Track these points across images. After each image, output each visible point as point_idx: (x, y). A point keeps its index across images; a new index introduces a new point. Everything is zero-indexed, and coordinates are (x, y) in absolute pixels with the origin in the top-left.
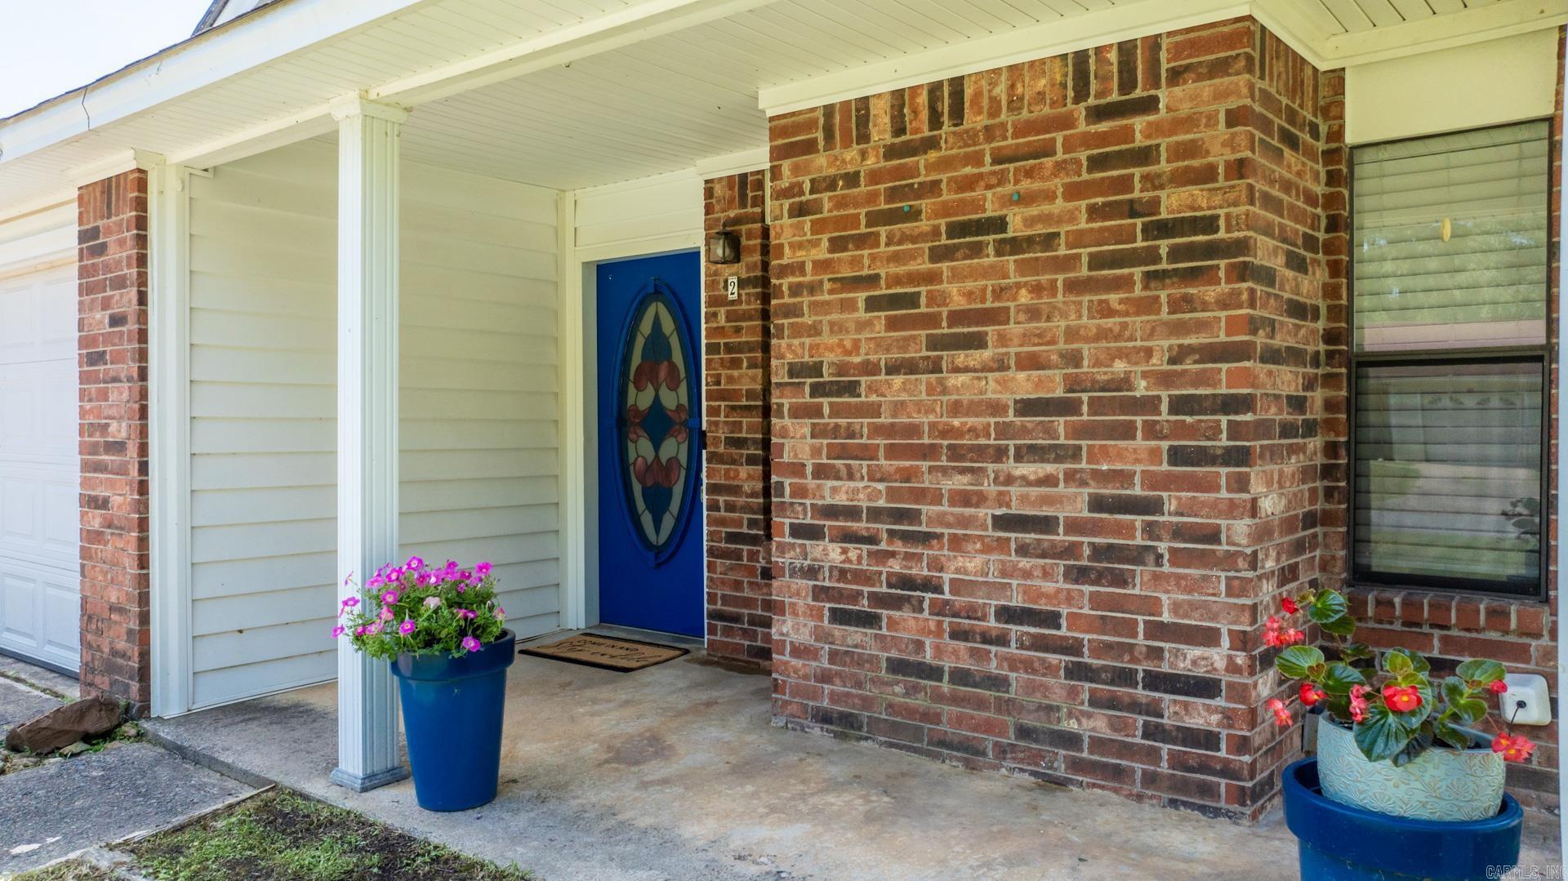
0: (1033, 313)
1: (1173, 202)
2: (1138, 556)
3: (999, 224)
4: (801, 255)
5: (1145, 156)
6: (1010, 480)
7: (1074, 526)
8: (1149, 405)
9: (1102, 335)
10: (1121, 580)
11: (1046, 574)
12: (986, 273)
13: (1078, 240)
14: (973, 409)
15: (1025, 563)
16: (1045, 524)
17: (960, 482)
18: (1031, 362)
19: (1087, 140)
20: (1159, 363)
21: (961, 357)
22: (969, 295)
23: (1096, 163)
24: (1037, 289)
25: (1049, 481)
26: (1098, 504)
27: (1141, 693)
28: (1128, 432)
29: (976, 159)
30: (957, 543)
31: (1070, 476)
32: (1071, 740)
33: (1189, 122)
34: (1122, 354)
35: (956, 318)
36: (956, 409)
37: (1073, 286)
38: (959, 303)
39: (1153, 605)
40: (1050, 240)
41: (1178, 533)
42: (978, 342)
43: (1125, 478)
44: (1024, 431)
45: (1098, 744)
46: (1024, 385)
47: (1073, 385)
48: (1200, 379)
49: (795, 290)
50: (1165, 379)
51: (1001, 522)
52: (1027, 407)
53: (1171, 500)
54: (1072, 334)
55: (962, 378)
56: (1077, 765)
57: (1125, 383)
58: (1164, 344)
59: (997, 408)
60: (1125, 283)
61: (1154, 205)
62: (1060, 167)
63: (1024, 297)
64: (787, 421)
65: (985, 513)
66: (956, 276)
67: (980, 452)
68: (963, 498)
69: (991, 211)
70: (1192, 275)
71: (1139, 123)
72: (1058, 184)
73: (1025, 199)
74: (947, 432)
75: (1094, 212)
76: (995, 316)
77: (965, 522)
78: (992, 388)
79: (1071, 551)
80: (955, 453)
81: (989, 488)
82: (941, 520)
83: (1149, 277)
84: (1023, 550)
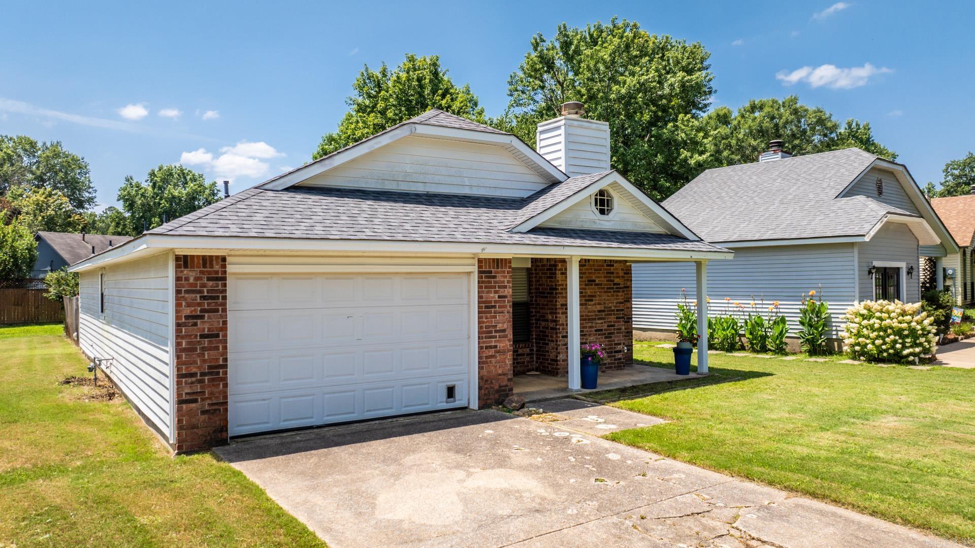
0: (600, 296)
1: (617, 280)
2: (613, 333)
3: (595, 281)
4: (563, 282)
5: (613, 273)
6: (597, 323)
7: (606, 330)
8: (613, 310)
9: (608, 300)
10: (611, 337)
11: (602, 338)
12: (593, 289)
13: (605, 285)
14: (591, 312)
15: (599, 337)
16: (601, 330)
17: (590, 324)
18: (600, 304)
19: (607, 269)
20: (615, 304)
21: (590, 303)
22: (591, 292)
23: (607, 273)
24: (600, 292)
25: (602, 323)
26: (608, 326)
27: (613, 354)
28: (611, 315)
29: (591, 269)
30: (590, 335)
31: (605, 322)
32: (605, 364)
33: (617, 269)
34: (611, 303)
35: (589, 296)
36: (589, 312)
37: (605, 292)
38: (589, 294)
39: (614, 340)
40: (601, 284)
41: (618, 329)
42: (592, 300)
43: (611, 322)
44: (598, 315)
45: (609, 364)
46: (599, 308)
47: (605, 307)
48: (619, 307)
49: (562, 289)
50: (615, 307)
51: (596, 331)
52: (599, 311)
53: (616, 324)
54: (604, 300)
55: (590, 307)
56: (606, 368)
57: (611, 307)
58: (615, 301)
59: (595, 311)
60: (610, 292)
61: (614, 281)
62: (603, 273)
63: (598, 293)
64: (560, 315)
65: (593, 329)
66: (589, 289)
67: (593, 319)
68: (591, 327)
69: (594, 279)
70: (618, 291)
71: (612, 268)
72: (602, 275)
73: (599, 277)
74: (588, 316)
75: (607, 281)
76: (594, 296)
77: (591, 331)
78: (594, 308)
79: (605, 334)
80: (589, 320)
81: (594, 325)
82: (587, 331)
83: (614, 291)
84: (599, 335)
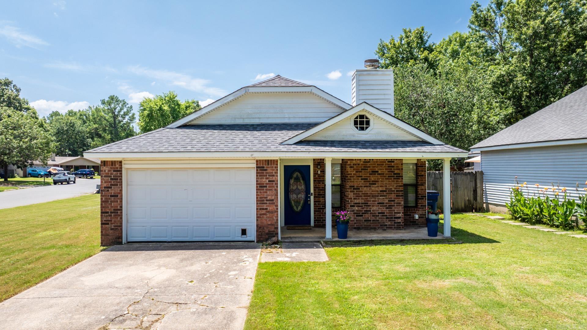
0: (382, 181)
1: (396, 172)
2: (393, 206)
3: (378, 172)
4: (351, 173)
5: (393, 167)
6: (379, 199)
7: (386, 203)
8: (394, 191)
9: (389, 184)
10: (391, 208)
11: (383, 208)
12: (376, 177)
13: (387, 174)
14: (375, 191)
15: (381, 207)
16: (383, 203)
17: (373, 199)
18: (381, 186)
19: (388, 164)
20: (395, 187)
21: (373, 186)
22: (374, 179)
23: (388, 167)
24: (382, 179)
25: (384, 199)
26: (389, 201)
27: (393, 219)
28: (392, 194)
29: (375, 164)
30: (373, 206)
31: (386, 198)
32: (386, 225)
33: (397, 164)
34: (391, 186)
35: (372, 181)
36: (373, 191)
37: (386, 179)
38: (373, 180)
39: (394, 210)
40: (383, 174)
41: (397, 203)
42: (375, 184)
43: (392, 198)
44: (381, 194)
45: (389, 225)
46: (381, 189)
47: (386, 189)
48: (399, 189)
49: (350, 177)
50: (395, 188)
51: (378, 203)
52: (381, 191)
53: (396, 200)
54: (386, 184)
55: (373, 188)
56: (387, 228)
57: (392, 189)
58: (395, 185)
59: (378, 191)
60: (392, 179)
61: (394, 172)
62: (384, 167)
63: (381, 180)
64: (349, 193)
65: (376, 202)
66: (372, 177)
67: (376, 196)
68: (374, 201)
69: (377, 170)
70: (398, 179)
71: (393, 163)
72: (384, 168)
73: (381, 169)
74: (372, 194)
75: (388, 172)
76: (378, 181)
77: (374, 204)
78: (377, 189)
79: (386, 206)
80: (372, 196)
81: (377, 200)
82: (371, 203)
83: (394, 179)
84: (381, 206)
